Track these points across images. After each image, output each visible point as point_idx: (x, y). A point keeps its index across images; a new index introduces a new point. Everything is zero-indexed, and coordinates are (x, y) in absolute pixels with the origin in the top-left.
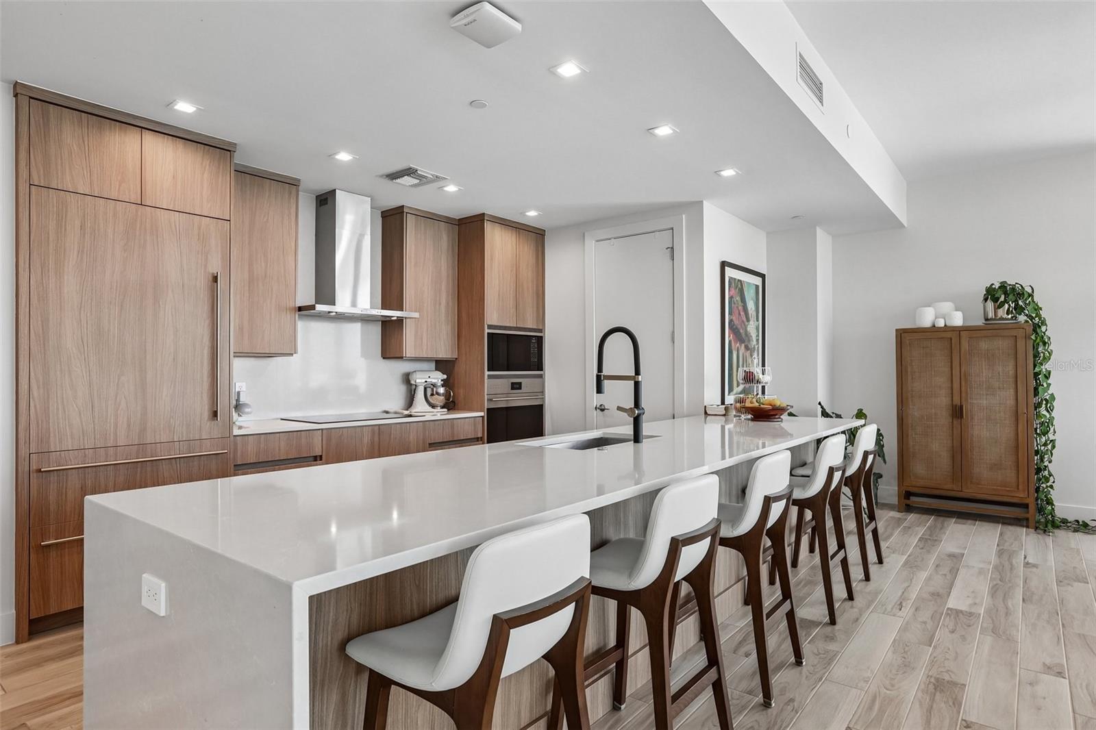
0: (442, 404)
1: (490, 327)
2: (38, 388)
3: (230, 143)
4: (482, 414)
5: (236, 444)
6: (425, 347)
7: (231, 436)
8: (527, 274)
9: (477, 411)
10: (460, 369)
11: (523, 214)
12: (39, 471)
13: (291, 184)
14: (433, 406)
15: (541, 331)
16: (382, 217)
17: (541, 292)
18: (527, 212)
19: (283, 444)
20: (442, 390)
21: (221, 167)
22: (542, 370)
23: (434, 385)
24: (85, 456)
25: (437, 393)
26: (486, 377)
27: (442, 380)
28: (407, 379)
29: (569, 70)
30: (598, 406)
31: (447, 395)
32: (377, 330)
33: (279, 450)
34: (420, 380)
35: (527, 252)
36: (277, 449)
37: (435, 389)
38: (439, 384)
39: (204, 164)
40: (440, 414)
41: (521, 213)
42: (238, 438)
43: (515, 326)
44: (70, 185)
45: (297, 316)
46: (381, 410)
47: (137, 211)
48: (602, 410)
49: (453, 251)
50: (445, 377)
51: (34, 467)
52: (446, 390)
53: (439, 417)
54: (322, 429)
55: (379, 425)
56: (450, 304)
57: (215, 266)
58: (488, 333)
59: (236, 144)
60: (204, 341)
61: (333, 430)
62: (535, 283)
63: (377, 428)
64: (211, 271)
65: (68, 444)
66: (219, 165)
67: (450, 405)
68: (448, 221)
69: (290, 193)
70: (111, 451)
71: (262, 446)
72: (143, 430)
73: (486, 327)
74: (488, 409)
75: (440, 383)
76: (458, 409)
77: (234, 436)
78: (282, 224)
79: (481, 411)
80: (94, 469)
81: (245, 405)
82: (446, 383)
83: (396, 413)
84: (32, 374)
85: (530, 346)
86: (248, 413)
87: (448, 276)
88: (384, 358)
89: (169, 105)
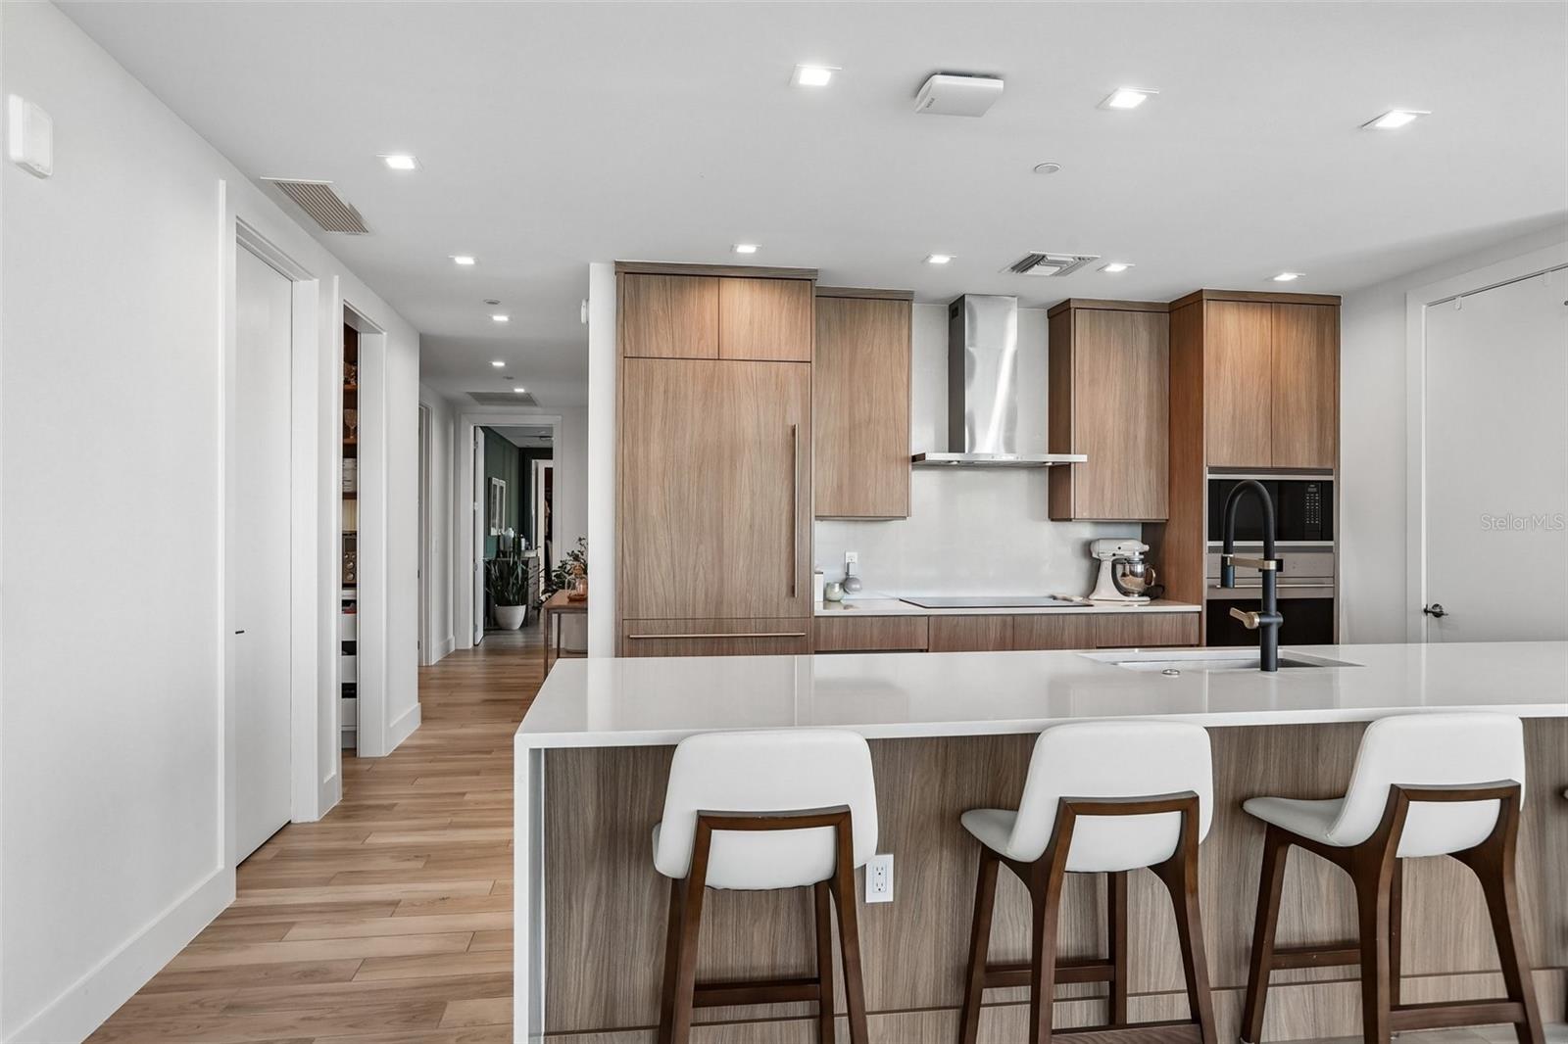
0: (1140, 589)
1: (1212, 470)
2: (630, 555)
3: (810, 271)
4: (1198, 608)
5: (818, 627)
6: (1109, 504)
7: (812, 617)
8: (1297, 376)
9: (1193, 604)
10: (1173, 535)
11: (1270, 279)
12: (629, 637)
13: (898, 301)
14: (1126, 593)
15: (1329, 472)
16: (1048, 317)
17: (1329, 405)
18: (1277, 276)
19: (876, 632)
20: (1139, 568)
21: (801, 302)
22: (1332, 540)
23: (1129, 561)
24: (668, 627)
25: (1133, 573)
26: (1206, 550)
27: (1140, 554)
28: (1087, 548)
29: (1128, 98)
30: (1430, 608)
31: (1147, 576)
32: (1043, 479)
33: (871, 637)
34: (1105, 551)
35: (1296, 340)
36: (869, 636)
37: (1128, 567)
38: (1137, 559)
39: (782, 301)
40: (1137, 605)
41: (1266, 280)
42: (821, 619)
43: (1270, 466)
44: (656, 352)
45: (910, 467)
46: (1046, 595)
47: (714, 366)
48: (1438, 615)
49: (1159, 352)
50: (1146, 548)
51: (626, 634)
52: (1147, 570)
53: (1136, 608)
54: (929, 616)
55: (1013, 615)
56: (1155, 436)
57: (794, 417)
58: (1210, 480)
59: (816, 271)
60: (783, 505)
61: (944, 618)
62: (1315, 390)
63: (1009, 619)
64: (790, 424)
65: (654, 613)
66: (798, 299)
67: (1155, 591)
68: (1151, 309)
69: (900, 312)
70: (690, 623)
71: (850, 631)
72: (719, 604)
73: (1206, 470)
74: (1208, 601)
75: (1137, 557)
76: (1169, 599)
77: (816, 617)
78: (891, 352)
79: (1198, 604)
80: (675, 640)
81: (855, 580)
82: (1146, 558)
83: (1065, 599)
84: (625, 541)
85: (1304, 498)
86: (856, 590)
87: (1150, 396)
88: (1052, 520)
89: (732, 248)
